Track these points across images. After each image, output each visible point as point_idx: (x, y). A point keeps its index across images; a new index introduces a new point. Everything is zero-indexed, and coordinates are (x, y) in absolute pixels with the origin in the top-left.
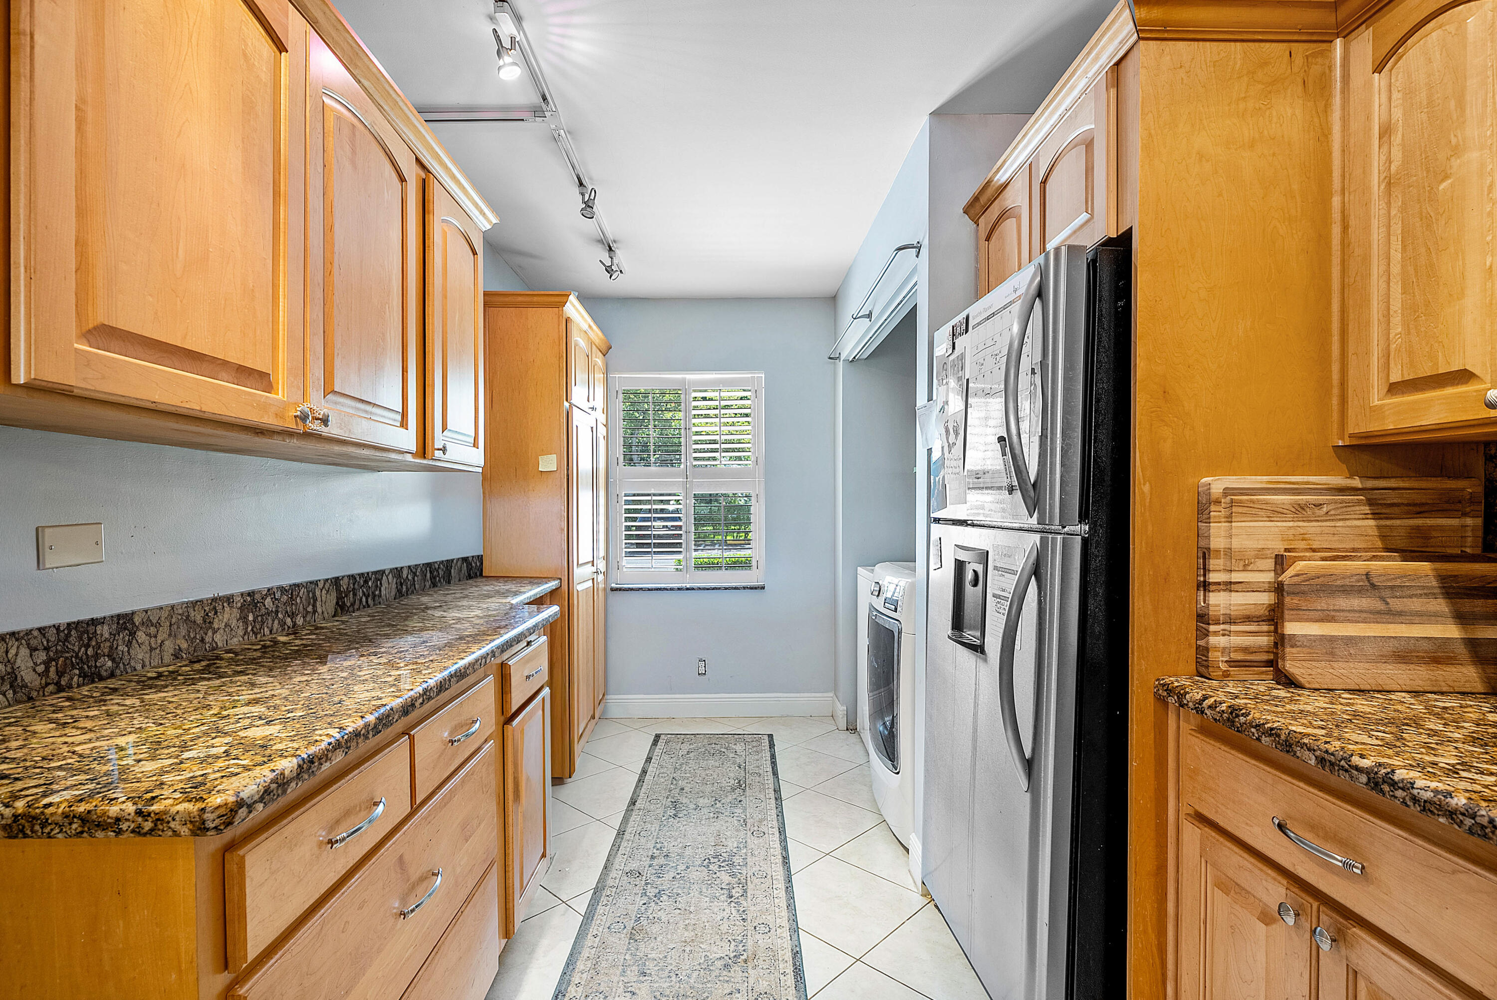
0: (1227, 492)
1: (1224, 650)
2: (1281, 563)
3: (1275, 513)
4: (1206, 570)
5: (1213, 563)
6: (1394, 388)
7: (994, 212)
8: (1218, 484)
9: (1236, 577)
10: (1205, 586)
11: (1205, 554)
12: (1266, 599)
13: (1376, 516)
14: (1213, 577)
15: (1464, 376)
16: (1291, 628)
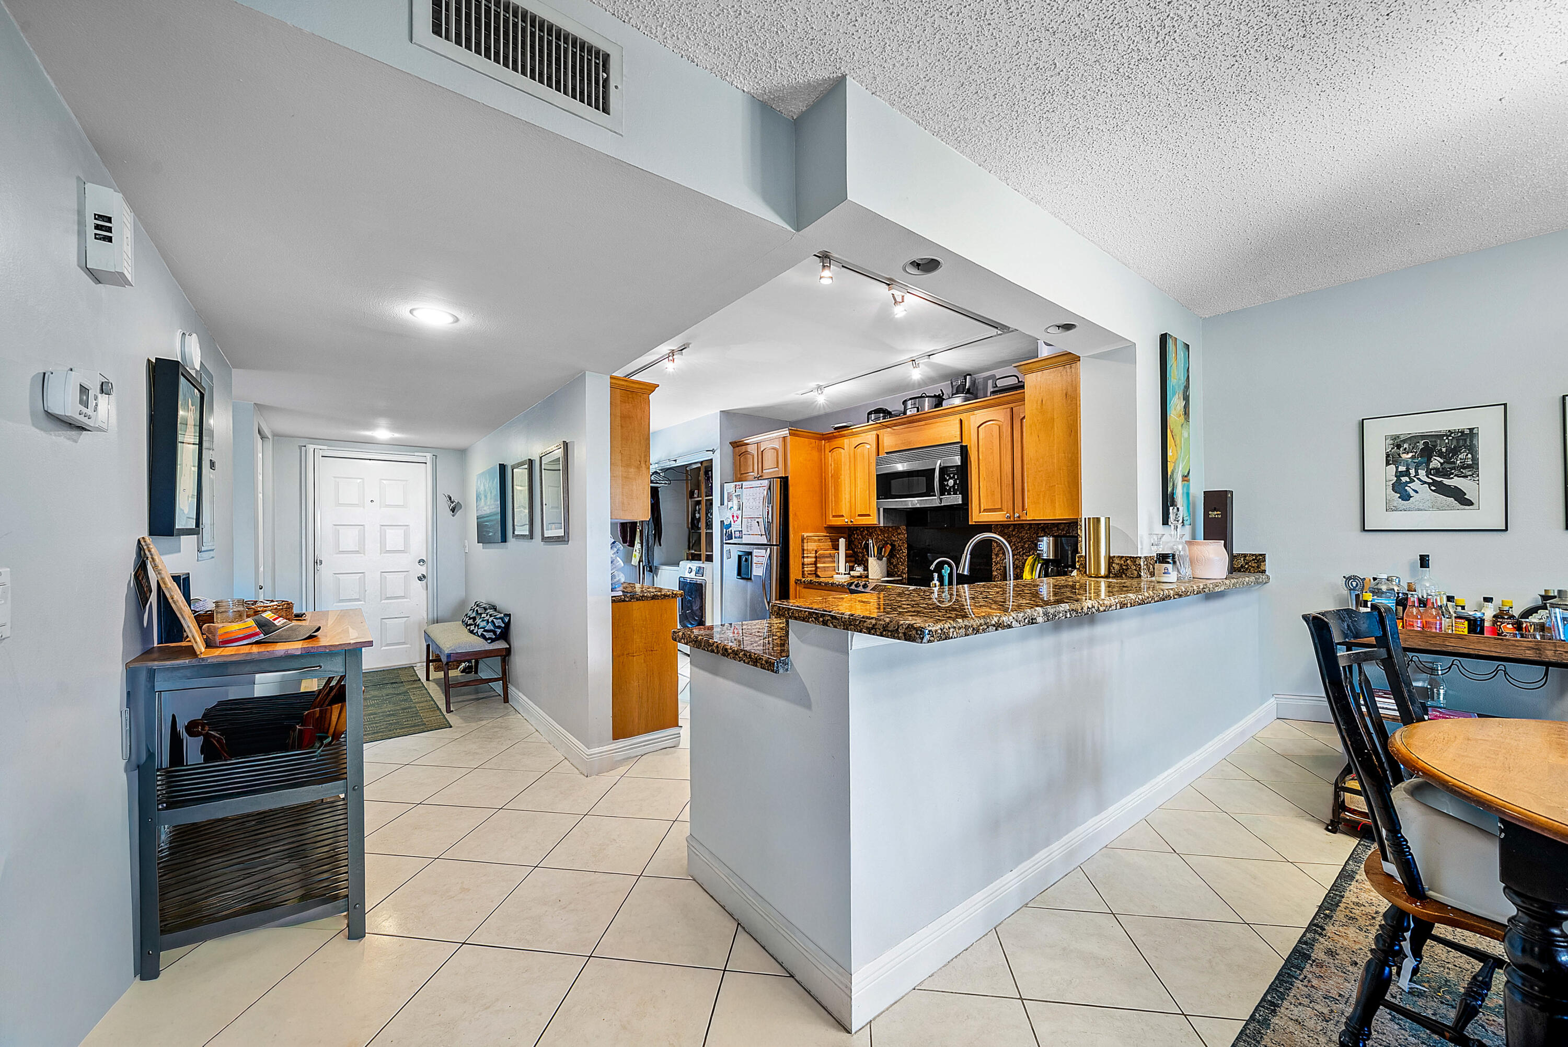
0: (807, 536)
1: (807, 571)
2: (816, 552)
3: (815, 541)
4: (804, 554)
5: (805, 552)
6: (834, 516)
7: (743, 449)
8: (806, 535)
9: (809, 555)
10: (803, 557)
11: (803, 550)
12: (814, 559)
13: (831, 542)
14: (805, 555)
15: (843, 516)
16: (818, 565)
